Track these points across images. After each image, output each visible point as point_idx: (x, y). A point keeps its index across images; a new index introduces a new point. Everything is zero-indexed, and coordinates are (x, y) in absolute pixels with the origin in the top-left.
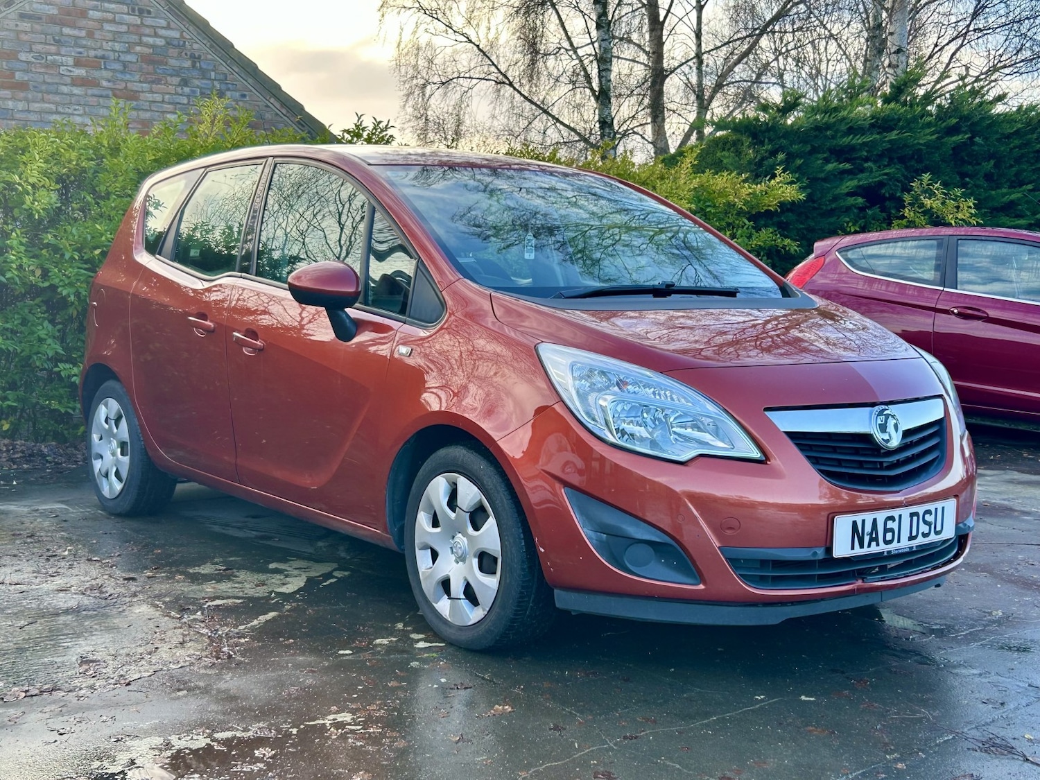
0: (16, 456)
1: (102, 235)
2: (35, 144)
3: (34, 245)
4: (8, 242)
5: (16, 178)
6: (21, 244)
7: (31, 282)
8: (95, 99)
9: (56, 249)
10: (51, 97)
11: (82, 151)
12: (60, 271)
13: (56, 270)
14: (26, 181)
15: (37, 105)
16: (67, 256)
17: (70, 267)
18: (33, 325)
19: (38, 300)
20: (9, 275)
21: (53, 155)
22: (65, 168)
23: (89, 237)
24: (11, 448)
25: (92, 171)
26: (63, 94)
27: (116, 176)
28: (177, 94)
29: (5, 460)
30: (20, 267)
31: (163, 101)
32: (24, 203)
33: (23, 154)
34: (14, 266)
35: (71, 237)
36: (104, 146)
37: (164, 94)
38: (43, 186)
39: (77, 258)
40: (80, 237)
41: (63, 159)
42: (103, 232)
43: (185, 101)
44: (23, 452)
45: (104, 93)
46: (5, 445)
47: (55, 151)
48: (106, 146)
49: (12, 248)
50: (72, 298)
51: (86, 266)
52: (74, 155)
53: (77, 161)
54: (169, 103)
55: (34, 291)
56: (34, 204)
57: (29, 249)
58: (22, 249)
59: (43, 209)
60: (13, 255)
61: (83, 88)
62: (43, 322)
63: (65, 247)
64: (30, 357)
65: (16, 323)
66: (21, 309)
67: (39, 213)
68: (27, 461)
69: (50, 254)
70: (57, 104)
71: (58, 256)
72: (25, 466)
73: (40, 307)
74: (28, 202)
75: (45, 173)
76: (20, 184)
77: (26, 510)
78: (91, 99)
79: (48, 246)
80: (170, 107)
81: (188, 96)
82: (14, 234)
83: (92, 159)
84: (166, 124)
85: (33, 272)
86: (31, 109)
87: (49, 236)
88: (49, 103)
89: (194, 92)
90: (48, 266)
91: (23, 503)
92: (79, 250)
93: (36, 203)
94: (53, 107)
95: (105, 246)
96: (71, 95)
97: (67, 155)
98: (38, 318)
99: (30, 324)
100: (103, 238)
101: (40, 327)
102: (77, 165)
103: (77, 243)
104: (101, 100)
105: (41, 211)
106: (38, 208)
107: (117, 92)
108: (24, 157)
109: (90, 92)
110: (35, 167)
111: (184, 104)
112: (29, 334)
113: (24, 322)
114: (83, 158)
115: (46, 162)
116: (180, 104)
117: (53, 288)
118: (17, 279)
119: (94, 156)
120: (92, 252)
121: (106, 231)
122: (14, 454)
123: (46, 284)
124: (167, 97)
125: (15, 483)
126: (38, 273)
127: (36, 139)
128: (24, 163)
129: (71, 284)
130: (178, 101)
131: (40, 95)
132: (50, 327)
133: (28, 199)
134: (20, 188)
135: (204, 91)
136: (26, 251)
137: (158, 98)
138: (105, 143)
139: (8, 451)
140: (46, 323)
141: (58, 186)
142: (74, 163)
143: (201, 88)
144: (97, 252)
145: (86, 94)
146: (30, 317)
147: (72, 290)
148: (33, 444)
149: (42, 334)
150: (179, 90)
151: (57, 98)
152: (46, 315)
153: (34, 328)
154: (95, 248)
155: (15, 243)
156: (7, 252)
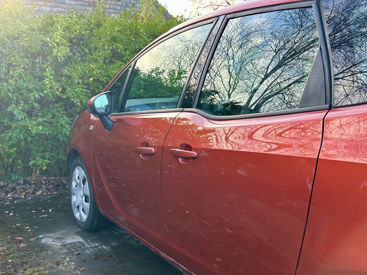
0: (50, 187)
1: (94, 70)
2: (58, 21)
3: (58, 75)
4: (45, 74)
5: (49, 39)
6: (51, 75)
7: (57, 95)
8: (81, 7)
9: (69, 77)
10: (61, 5)
11: (82, 25)
12: (72, 89)
13: (70, 89)
14: (54, 41)
15: (56, 9)
16: (76, 81)
17: (77, 87)
18: (58, 118)
19: (60, 104)
20: (45, 92)
21: (67, 27)
22: (73, 34)
23: (87, 71)
24: (47, 182)
25: (87, 36)
26: (67, 4)
27: (100, 39)
28: (115, 5)
29: (44, 189)
30: (51, 88)
31: (110, 8)
32: (52, 53)
33: (52, 26)
34: (48, 87)
35: (77, 71)
36: (92, 23)
37: (110, 5)
38: (62, 44)
39: (81, 82)
40: (82, 71)
41: (72, 30)
42: (94, 68)
43: (119, 8)
44: (53, 184)
45: (85, 4)
46: (44, 180)
47: (68, 25)
48: (94, 23)
49: (47, 77)
50: (79, 104)
51: (85, 87)
52: (78, 27)
53: (80, 31)
54: (112, 9)
55: (59, 99)
56: (58, 53)
57: (56, 77)
58: (52, 77)
59: (62, 56)
60: (48, 81)
61: (76, 2)
62: (63, 116)
63: (74, 76)
64: (57, 135)
65: (49, 117)
66: (52, 109)
67: (60, 58)
68: (56, 189)
69: (66, 80)
70: (64, 8)
71: (70, 81)
72: (55, 193)
73: (61, 108)
74: (55, 52)
75: (63, 37)
76: (50, 43)
77: (58, 244)
78: (79, 6)
79: (66, 75)
80: (113, 11)
81: (120, 6)
82: (47, 69)
83: (88, 30)
84: (125, 11)
85: (58, 89)
86: (53, 10)
87: (66, 70)
88: (61, 8)
89: (123, 4)
90: (65, 86)
91: (57, 235)
92: (82, 78)
93: (59, 53)
94: (63, 10)
95: (96, 76)
96: (71, 4)
97: (74, 27)
98: (61, 114)
99: (56, 117)
100: (95, 72)
101: (62, 119)
102: (80, 33)
103: (81, 74)
104: (84, 7)
105: (62, 57)
106: (60, 55)
107: (90, 4)
108: (52, 28)
109: (78, 3)
110: (58, 33)
111: (118, 9)
112: (56, 123)
113: (54, 116)
114: (82, 29)
115: (64, 31)
116: (117, 9)
117: (68, 98)
118: (50, 94)
119: (88, 28)
120: (88, 79)
121: (95, 68)
122: (49, 185)
123: (65, 97)
124: (111, 6)
125: (50, 211)
126: (60, 89)
127: (59, 19)
128: (52, 31)
129: (78, 97)
130: (116, 8)
131: (57, 4)
132: (67, 119)
133: (55, 50)
134: (51, 45)
135: (127, 4)
136: (54, 78)
137: (108, 6)
138: (93, 22)
139: (46, 184)
140: (65, 117)
141: (70, 44)
142: (78, 31)
143: (126, 2)
144: (91, 79)
145: (77, 4)
146: (57, 114)
147: (79, 100)
148: (59, 178)
149: (63, 122)
150: (116, 3)
151: (64, 6)
152: (64, 112)
153: (58, 119)
154: (90, 77)
155: (48, 74)
156: (44, 79)
